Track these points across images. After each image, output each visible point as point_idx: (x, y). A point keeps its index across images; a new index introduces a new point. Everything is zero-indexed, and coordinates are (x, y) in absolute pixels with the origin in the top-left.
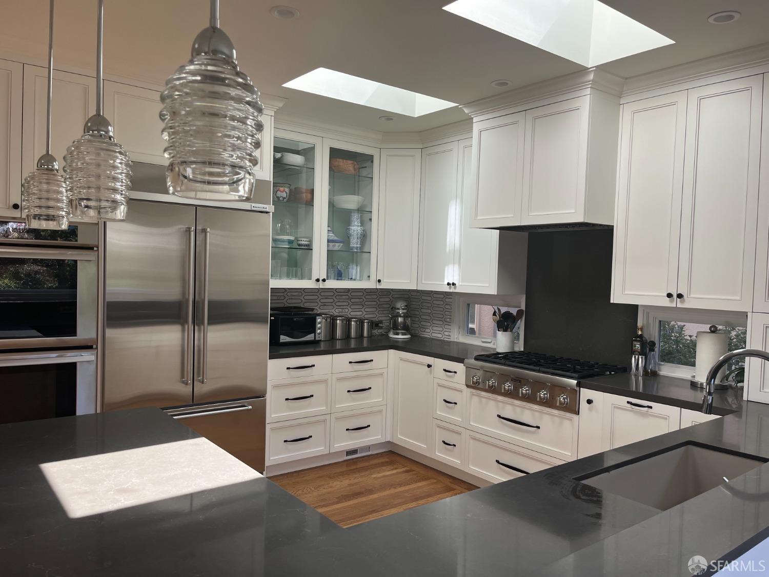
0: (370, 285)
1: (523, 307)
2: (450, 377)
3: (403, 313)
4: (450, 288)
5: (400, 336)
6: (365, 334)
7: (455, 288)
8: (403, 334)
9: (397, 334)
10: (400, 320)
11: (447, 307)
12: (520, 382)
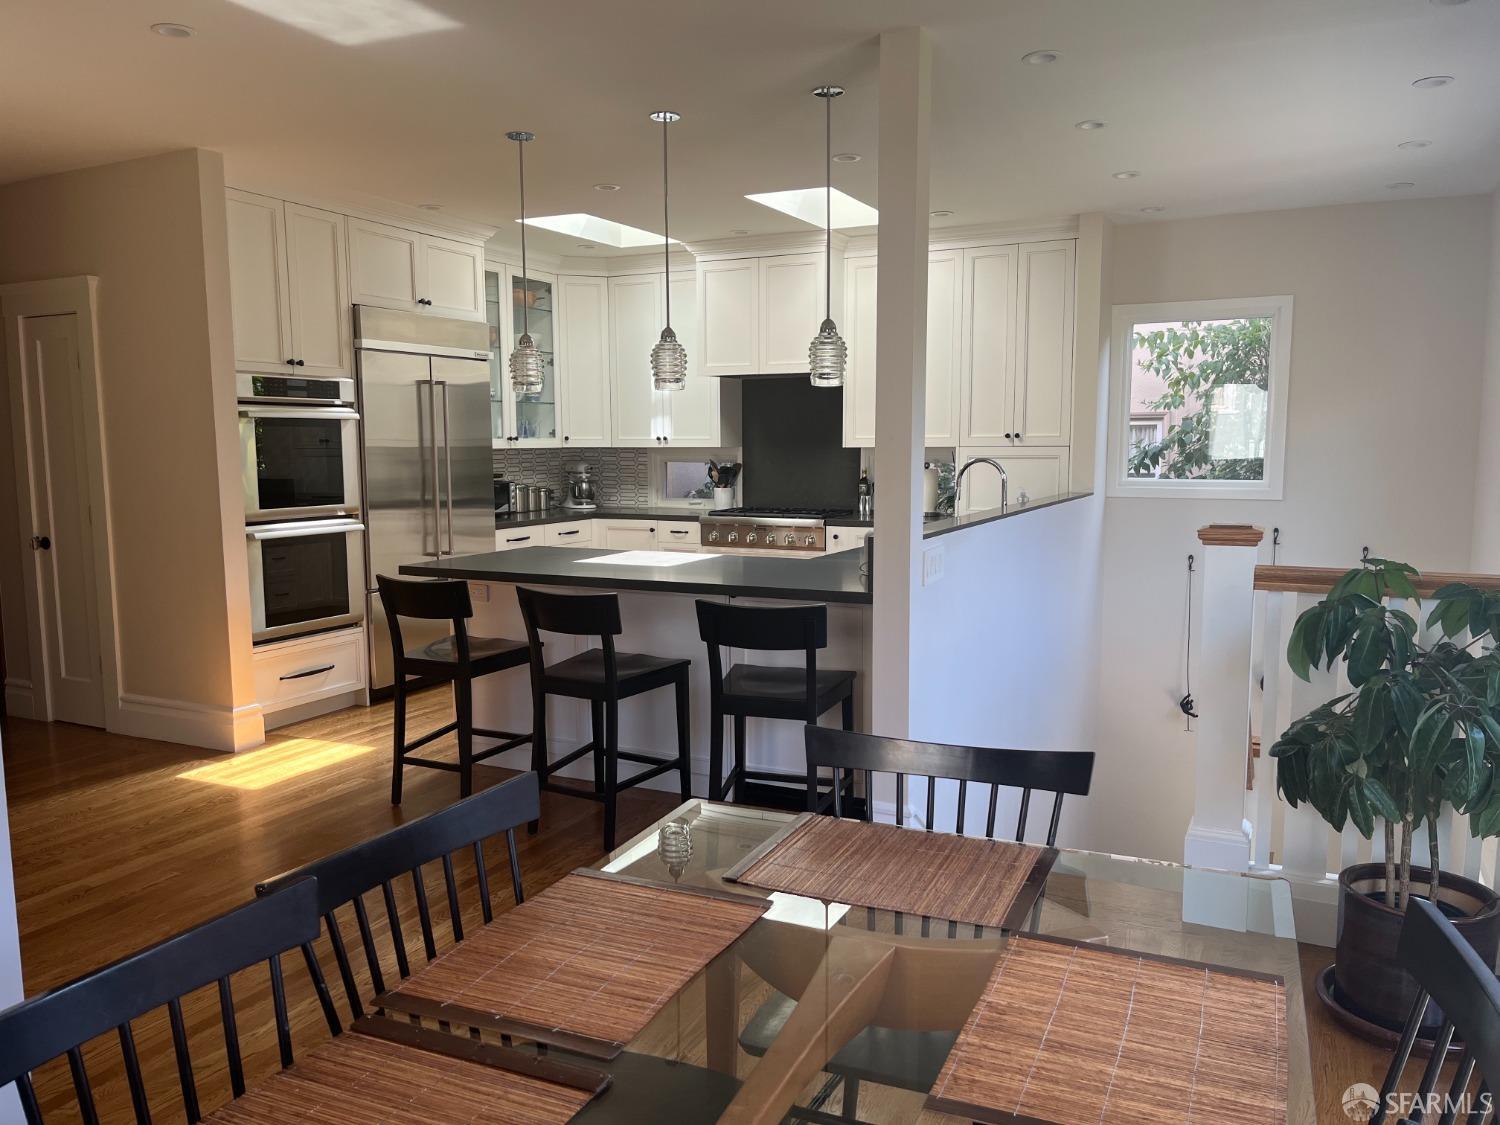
0: (556, 443)
1: (740, 461)
2: (680, 538)
3: (587, 477)
4: (660, 443)
5: (585, 506)
6: (543, 506)
7: (667, 443)
8: (587, 504)
9: (581, 504)
10: (584, 486)
11: (640, 467)
12: (765, 530)
